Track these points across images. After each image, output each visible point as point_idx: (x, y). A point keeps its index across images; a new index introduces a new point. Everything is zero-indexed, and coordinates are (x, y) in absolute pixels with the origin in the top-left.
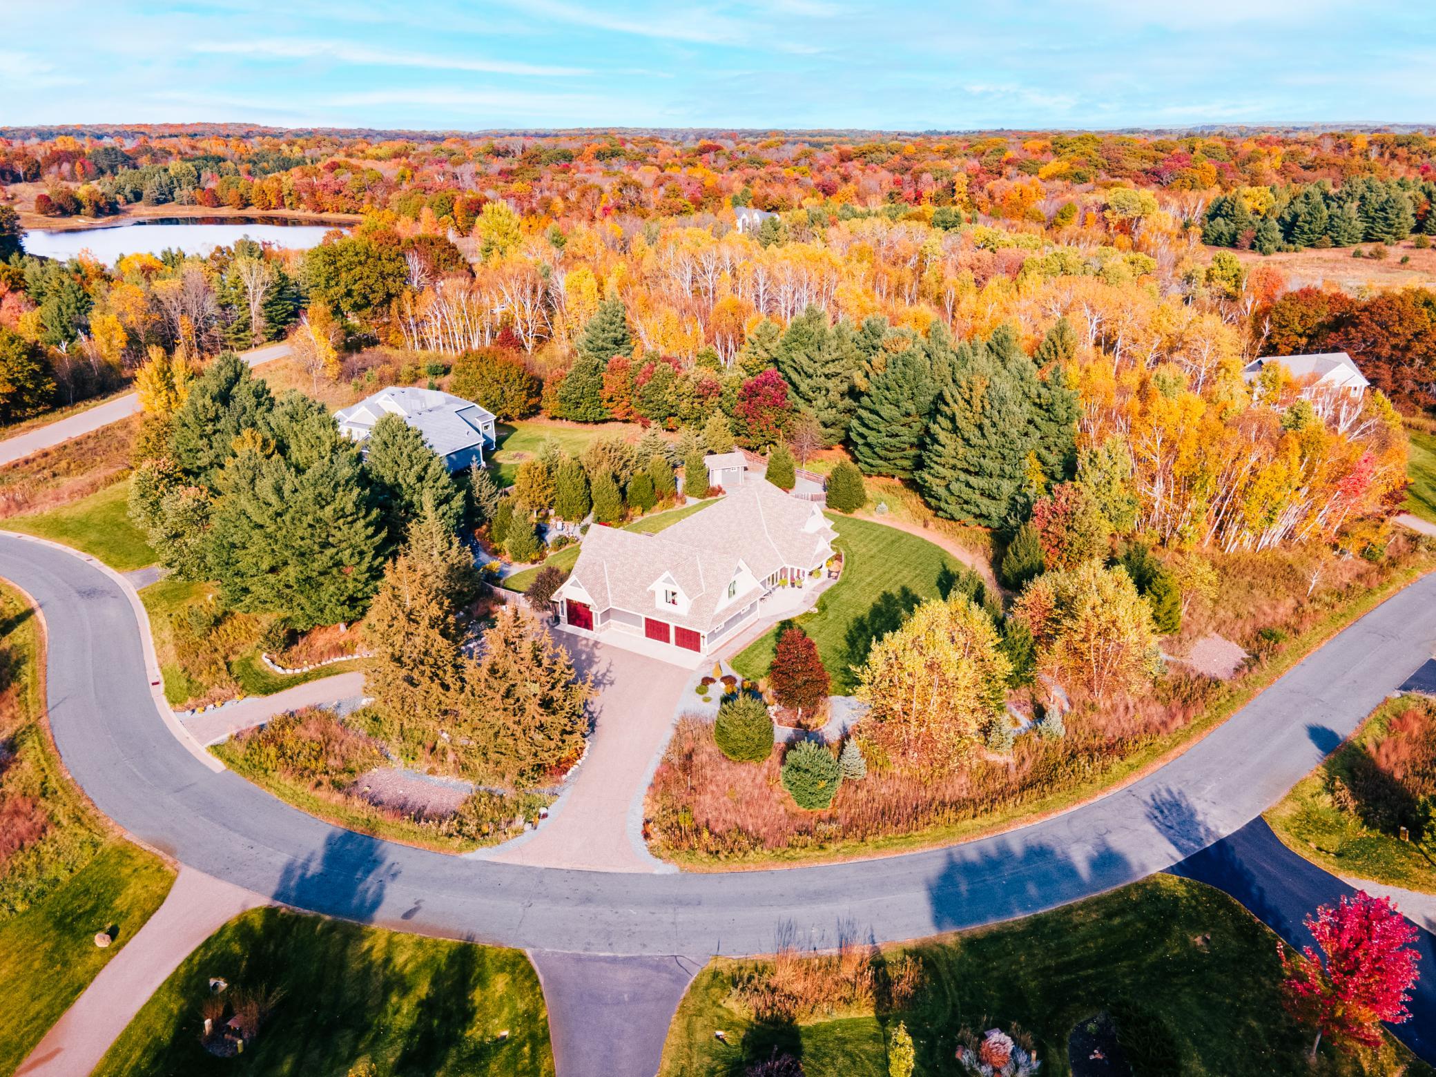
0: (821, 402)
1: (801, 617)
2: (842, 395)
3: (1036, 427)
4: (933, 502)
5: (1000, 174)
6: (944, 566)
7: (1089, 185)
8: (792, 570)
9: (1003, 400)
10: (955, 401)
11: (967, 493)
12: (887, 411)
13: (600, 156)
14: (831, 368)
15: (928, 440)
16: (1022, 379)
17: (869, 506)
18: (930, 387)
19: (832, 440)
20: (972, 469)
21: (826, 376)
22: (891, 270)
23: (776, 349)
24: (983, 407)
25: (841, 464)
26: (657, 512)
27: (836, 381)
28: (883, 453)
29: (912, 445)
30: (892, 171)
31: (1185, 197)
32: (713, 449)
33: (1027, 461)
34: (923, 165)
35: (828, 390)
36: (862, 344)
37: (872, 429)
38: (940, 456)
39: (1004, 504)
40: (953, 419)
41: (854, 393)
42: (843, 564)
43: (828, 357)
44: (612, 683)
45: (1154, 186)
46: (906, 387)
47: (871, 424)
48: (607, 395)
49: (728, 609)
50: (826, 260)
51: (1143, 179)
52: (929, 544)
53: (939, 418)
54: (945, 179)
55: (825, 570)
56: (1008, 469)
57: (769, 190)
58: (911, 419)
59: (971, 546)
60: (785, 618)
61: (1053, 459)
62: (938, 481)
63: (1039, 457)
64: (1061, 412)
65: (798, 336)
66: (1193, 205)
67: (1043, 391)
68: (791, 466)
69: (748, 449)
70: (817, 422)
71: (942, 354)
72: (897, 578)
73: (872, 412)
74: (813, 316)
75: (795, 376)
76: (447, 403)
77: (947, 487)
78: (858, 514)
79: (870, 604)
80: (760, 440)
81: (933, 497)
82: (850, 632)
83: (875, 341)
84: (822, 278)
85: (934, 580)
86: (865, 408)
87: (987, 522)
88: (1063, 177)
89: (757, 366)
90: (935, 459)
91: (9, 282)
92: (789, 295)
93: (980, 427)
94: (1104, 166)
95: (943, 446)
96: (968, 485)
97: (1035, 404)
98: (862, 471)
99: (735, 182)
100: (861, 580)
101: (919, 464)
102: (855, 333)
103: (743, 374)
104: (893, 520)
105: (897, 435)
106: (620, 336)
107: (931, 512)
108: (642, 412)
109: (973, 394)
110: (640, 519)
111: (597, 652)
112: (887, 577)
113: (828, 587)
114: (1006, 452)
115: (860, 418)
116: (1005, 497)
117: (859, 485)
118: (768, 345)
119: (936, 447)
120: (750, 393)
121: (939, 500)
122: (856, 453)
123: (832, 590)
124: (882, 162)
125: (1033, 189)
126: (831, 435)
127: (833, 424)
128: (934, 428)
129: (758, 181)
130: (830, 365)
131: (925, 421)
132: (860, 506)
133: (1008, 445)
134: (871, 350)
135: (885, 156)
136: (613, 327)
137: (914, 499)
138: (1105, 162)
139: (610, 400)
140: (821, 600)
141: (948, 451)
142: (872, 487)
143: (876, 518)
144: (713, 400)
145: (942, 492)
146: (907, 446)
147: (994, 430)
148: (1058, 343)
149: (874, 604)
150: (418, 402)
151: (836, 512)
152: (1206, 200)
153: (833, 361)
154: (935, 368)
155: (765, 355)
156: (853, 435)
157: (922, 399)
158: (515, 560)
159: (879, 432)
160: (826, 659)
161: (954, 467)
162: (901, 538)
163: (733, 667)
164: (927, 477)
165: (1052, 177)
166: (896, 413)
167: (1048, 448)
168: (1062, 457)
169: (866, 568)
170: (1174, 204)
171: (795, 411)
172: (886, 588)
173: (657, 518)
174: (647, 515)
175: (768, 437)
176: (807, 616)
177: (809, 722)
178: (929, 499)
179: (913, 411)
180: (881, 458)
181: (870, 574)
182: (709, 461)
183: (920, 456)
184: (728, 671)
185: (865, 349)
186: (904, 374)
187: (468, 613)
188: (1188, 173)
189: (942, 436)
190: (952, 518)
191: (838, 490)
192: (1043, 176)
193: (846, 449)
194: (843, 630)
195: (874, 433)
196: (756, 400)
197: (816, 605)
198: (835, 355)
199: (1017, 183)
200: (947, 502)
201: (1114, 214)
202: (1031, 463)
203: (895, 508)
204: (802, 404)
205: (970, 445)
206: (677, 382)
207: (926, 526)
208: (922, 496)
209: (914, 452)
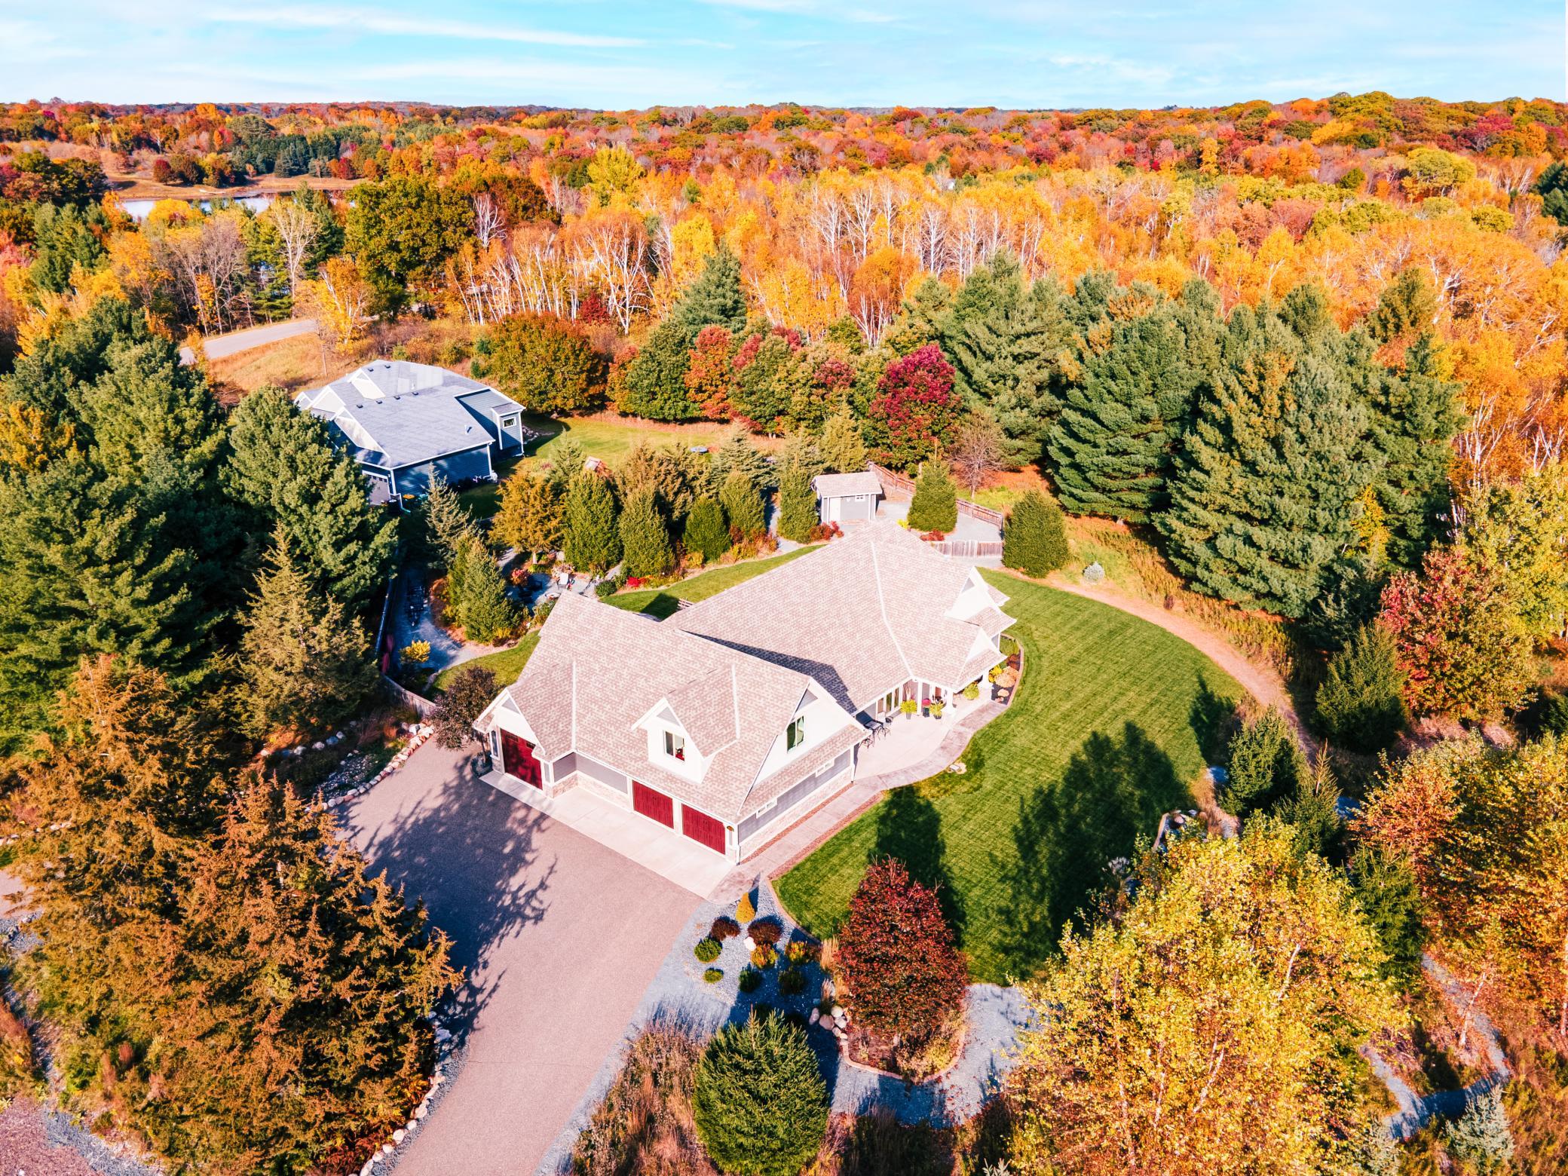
0: (1005, 397)
1: (934, 782)
2: (1039, 389)
3: (1377, 446)
4: (1183, 566)
5: (1261, 140)
6: (1203, 685)
7: (1379, 150)
8: (926, 687)
9: (1321, 396)
10: (1232, 397)
11: (1245, 555)
12: (1110, 412)
13: (779, 124)
14: (1025, 346)
15: (1178, 462)
16: (1351, 362)
17: (1074, 567)
18: (1185, 377)
19: (1019, 457)
20: (1256, 514)
21: (1015, 358)
22: (1120, 231)
23: (943, 319)
24: (1282, 407)
25: (1030, 497)
26: (727, 562)
27: (1031, 365)
28: (1100, 480)
29: (1149, 469)
30: (1125, 140)
31: (1507, 165)
32: (835, 465)
33: (1360, 505)
34: (1164, 131)
35: (1017, 380)
36: (1075, 313)
37: (1085, 441)
38: (1200, 490)
39: (1312, 578)
40: (1226, 427)
41: (1058, 385)
42: (1020, 674)
43: (1019, 328)
44: (539, 918)
45: (1465, 151)
46: (1144, 374)
47: (1083, 433)
48: (695, 382)
49: (785, 772)
50: (1028, 200)
51: (1451, 142)
52: (1175, 640)
53: (1202, 426)
54: (1189, 147)
55: (986, 686)
56: (1323, 517)
57: (971, 158)
58: (1150, 426)
59: (1250, 647)
60: (902, 781)
61: (1405, 501)
62: (1194, 531)
63: (1380, 497)
64: (1427, 418)
65: (977, 297)
66: (1517, 176)
67: (1394, 382)
68: (950, 496)
69: (889, 466)
70: (997, 428)
71: (1206, 324)
72: (1117, 706)
73: (1085, 413)
74: (1002, 271)
75: (966, 357)
76: (445, 384)
77: (1211, 542)
78: (1055, 580)
79: (1065, 760)
80: (906, 454)
81: (1183, 557)
82: (1025, 821)
83: (1094, 309)
84: (1020, 226)
85: (1185, 716)
86: (1076, 409)
87: (1278, 607)
88: (1345, 141)
89: (914, 344)
90: (1192, 493)
91: (13, 232)
92: (972, 250)
93: (1276, 443)
94: (1398, 127)
95: (1207, 473)
96: (1249, 541)
97: (1376, 405)
98: (1064, 508)
99: (932, 149)
100: (1050, 707)
101: (1161, 501)
102: (1065, 296)
103: (889, 352)
104: (1112, 592)
105: (1125, 453)
106: (730, 303)
107: (1179, 581)
108: (740, 408)
109: (1267, 384)
110: (698, 572)
111: (536, 839)
112: (1100, 701)
113: (989, 718)
114: (1322, 486)
115: (1065, 423)
116: (1314, 566)
117: (1057, 531)
118: (931, 314)
119: (1194, 473)
120: (896, 380)
121: (1195, 564)
122: (1057, 478)
123: (995, 726)
124: (1112, 129)
125: (1304, 156)
126: (1019, 450)
127: (1023, 433)
128: (1192, 441)
129: (958, 148)
130: (1023, 341)
131: (1174, 430)
132: (1057, 565)
133: (1325, 475)
134: (1088, 321)
135: (1115, 123)
136: (720, 290)
137: (1149, 559)
138: (1400, 123)
139: (700, 390)
140: (975, 746)
141: (1218, 480)
142: (1078, 533)
143: (1083, 588)
144: (842, 391)
145: (1202, 552)
146: (1141, 471)
147: (1302, 448)
148: (1403, 310)
149: (1074, 759)
150: (407, 381)
151: (1018, 575)
152: (1535, 170)
153: (1028, 335)
154: (1193, 344)
155: (927, 328)
156: (1053, 450)
157: (1170, 394)
158: (471, 637)
159: (1095, 446)
160: (970, 885)
161: (1223, 510)
162: (1125, 626)
163: (783, 894)
164: (1175, 524)
165: (1329, 142)
166: (1124, 415)
167: (1396, 484)
168: (1422, 501)
169: (1062, 683)
170: (1494, 171)
171: (965, 410)
172: (1097, 726)
173: (725, 572)
174: (711, 566)
175: (921, 451)
176: (945, 779)
177: (914, 1063)
178: (1176, 561)
179: (1155, 415)
180: (1096, 488)
181: (1068, 695)
182: (823, 484)
183: (1163, 488)
184: (771, 905)
185: (1080, 321)
186: (1142, 352)
187: (351, 736)
188: (1510, 136)
189: (1206, 456)
190: (1217, 595)
191: (1021, 539)
192: (1317, 141)
193: (1042, 473)
194: (1011, 815)
195: (1087, 448)
196: (903, 392)
197: (964, 758)
198: (1031, 326)
199: (1283, 148)
200: (1207, 567)
201: (1416, 182)
202: (1365, 508)
203: (1115, 573)
204: (975, 402)
205: (1256, 473)
206: (789, 364)
207: (1168, 605)
208: (1163, 553)
209: (1152, 480)
